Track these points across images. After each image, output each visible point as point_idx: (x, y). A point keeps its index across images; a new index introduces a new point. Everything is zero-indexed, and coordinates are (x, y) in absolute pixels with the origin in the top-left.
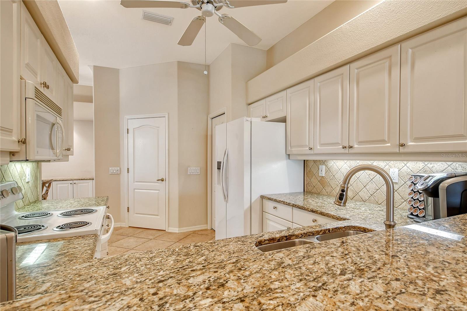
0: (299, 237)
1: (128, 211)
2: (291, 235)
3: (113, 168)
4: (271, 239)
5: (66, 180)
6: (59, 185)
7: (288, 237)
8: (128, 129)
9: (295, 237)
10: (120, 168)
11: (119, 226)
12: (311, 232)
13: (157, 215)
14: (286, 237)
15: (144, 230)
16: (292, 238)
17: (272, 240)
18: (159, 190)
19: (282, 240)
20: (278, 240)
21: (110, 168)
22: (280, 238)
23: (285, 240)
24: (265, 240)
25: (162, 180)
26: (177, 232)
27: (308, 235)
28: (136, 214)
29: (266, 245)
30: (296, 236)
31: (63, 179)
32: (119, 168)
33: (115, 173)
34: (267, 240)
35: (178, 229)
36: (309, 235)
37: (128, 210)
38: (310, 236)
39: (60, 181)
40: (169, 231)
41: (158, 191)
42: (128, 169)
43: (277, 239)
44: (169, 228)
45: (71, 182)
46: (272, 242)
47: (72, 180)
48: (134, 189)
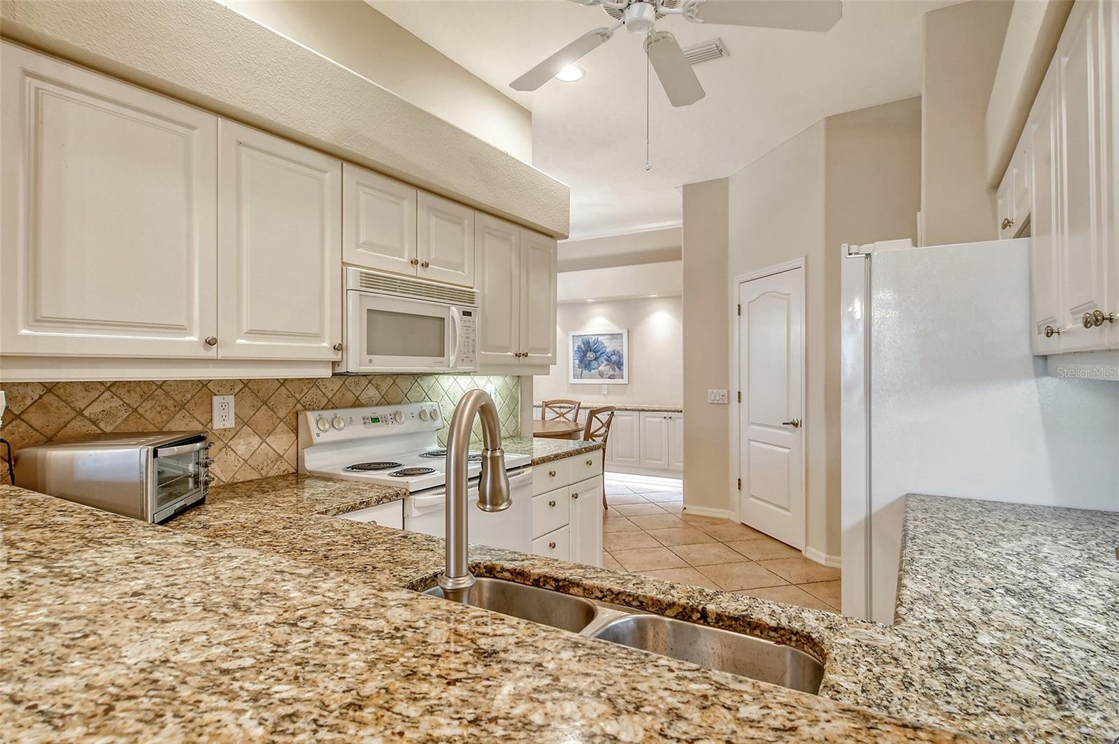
0: (593, 597)
1: (739, 488)
2: (570, 582)
3: (715, 391)
4: (517, 571)
5: (658, 411)
6: (648, 419)
7: (561, 584)
8: (739, 306)
9: (581, 590)
10: (728, 392)
11: (727, 517)
12: (636, 598)
13: (787, 510)
14: (556, 580)
15: (764, 537)
16: (572, 591)
17: (519, 573)
18: (790, 449)
19: (544, 585)
20: (535, 580)
21: (710, 391)
22: (540, 577)
23: (552, 588)
24: (503, 570)
25: (796, 425)
26: (823, 563)
27: (624, 600)
28: (752, 496)
29: (507, 582)
30: (584, 589)
31: (653, 409)
32: (726, 391)
33: (719, 402)
34: (508, 570)
35: (824, 555)
36: (628, 604)
37: (739, 484)
38: (631, 606)
39: (649, 411)
40: (808, 555)
41: (787, 451)
42: (739, 393)
43: (532, 578)
44: (808, 548)
45: (665, 414)
46: (519, 581)
47: (666, 411)
48: (750, 440)
